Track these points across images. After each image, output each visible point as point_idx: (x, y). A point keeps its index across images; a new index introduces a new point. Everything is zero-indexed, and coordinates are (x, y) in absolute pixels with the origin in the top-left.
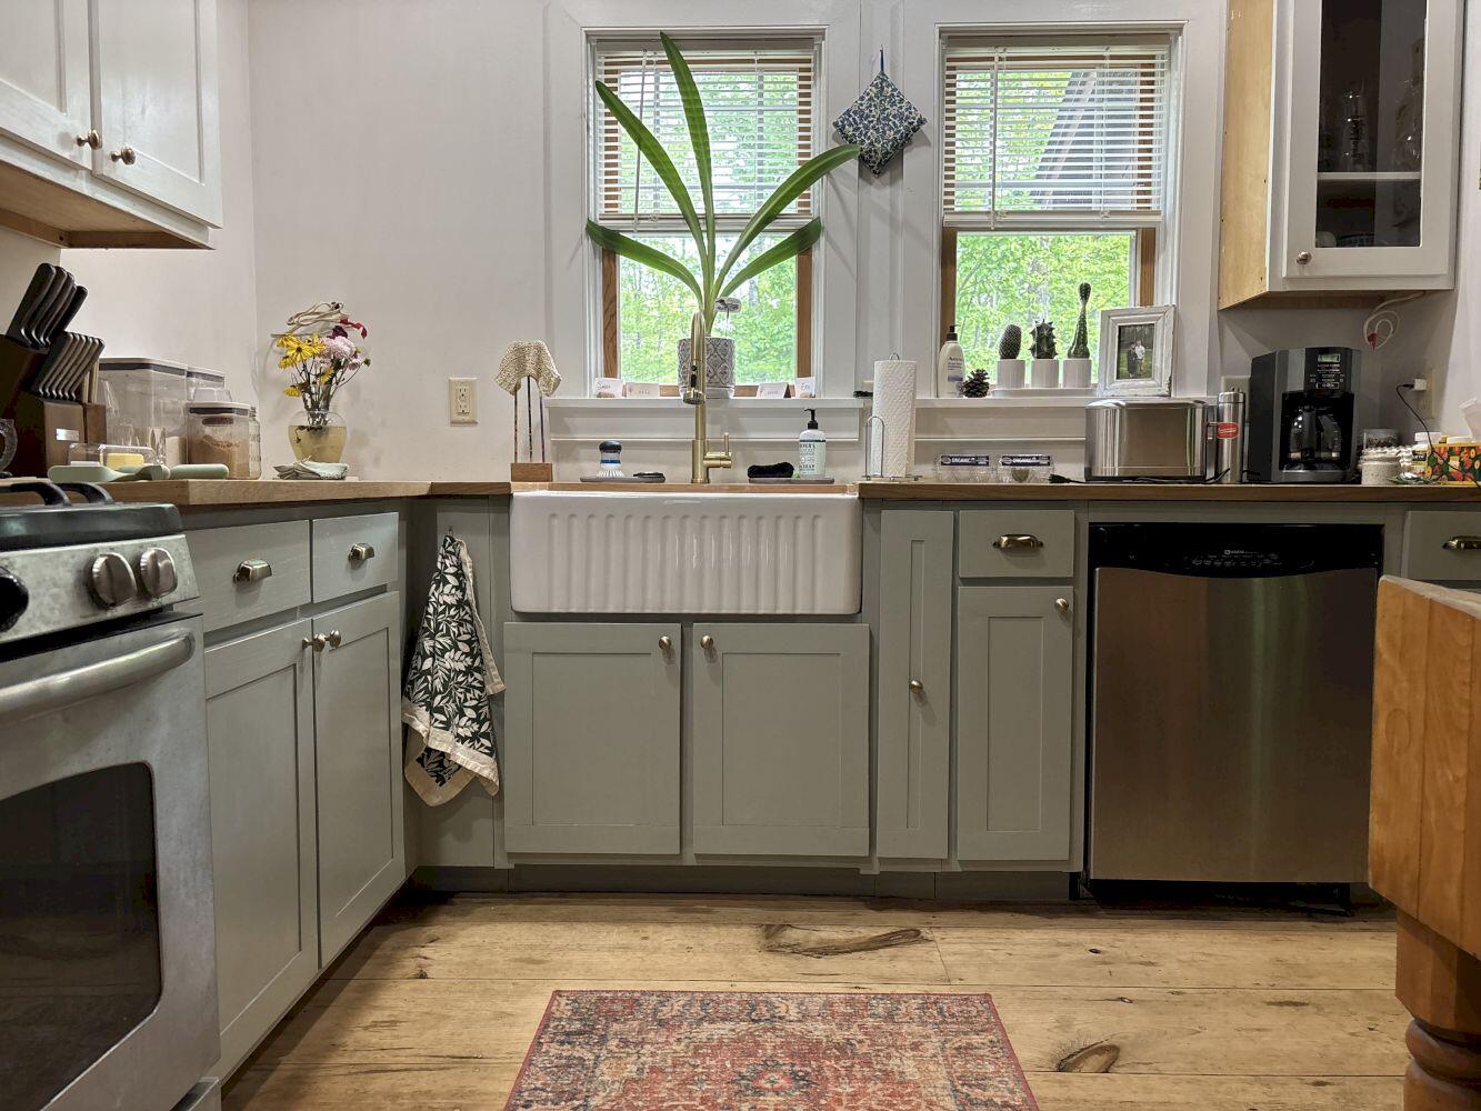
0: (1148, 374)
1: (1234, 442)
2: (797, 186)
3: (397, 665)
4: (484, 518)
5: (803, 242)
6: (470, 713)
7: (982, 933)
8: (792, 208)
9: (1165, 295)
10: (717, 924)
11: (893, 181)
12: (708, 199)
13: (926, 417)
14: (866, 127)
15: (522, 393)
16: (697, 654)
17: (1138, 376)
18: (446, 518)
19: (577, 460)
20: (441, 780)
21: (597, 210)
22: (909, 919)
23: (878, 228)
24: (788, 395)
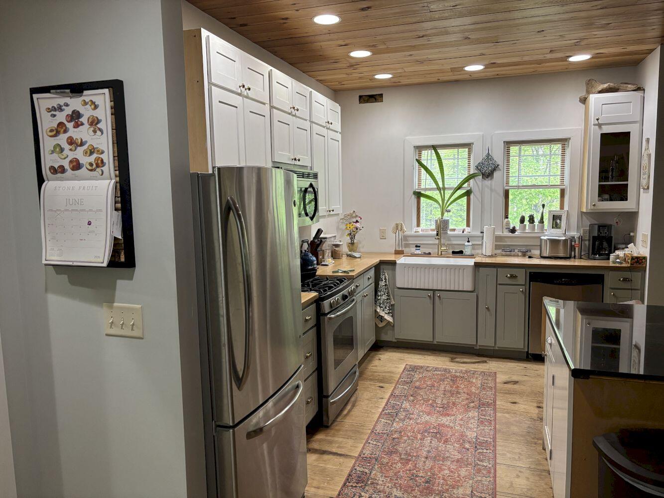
0: (560, 228)
1: (579, 248)
2: (467, 180)
3: (374, 297)
4: (390, 267)
5: (468, 193)
6: (388, 308)
7: (501, 363)
8: (466, 185)
9: (566, 208)
10: (441, 356)
11: (491, 179)
12: (443, 184)
13: (498, 238)
14: (484, 167)
15: (397, 233)
16: (437, 298)
17: (557, 228)
18: (382, 267)
19: (409, 247)
20: (382, 322)
21: (416, 188)
22: (485, 359)
23: (487, 191)
24: (463, 232)
